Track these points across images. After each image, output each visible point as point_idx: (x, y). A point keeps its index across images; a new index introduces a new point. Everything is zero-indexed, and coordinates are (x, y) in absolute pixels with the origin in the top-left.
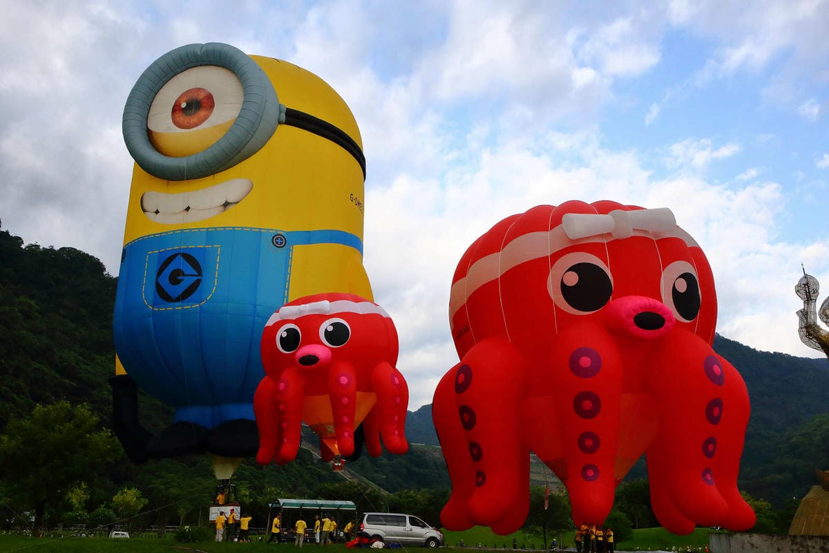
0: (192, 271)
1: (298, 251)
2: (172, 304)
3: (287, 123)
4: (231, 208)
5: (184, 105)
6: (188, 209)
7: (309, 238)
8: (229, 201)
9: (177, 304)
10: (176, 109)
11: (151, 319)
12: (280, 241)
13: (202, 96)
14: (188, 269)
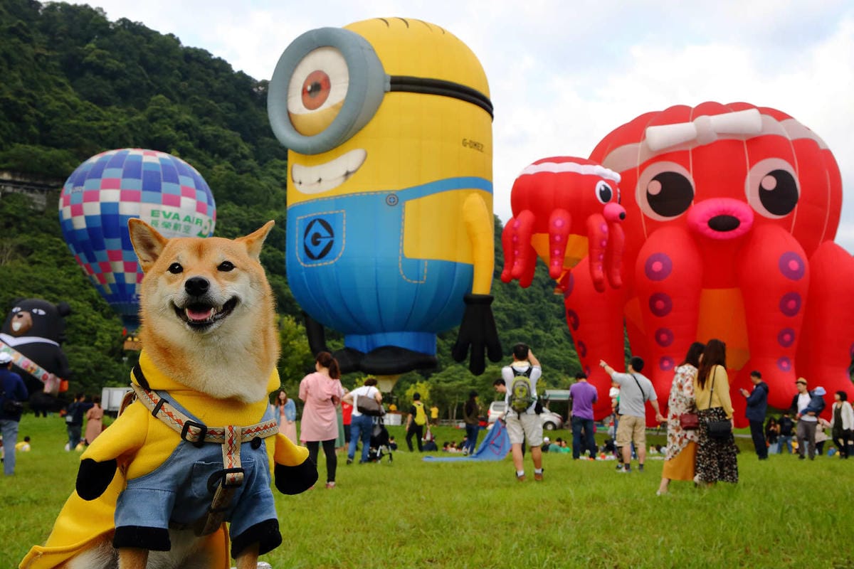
0: (327, 234)
1: (410, 206)
2: (315, 261)
3: (393, 90)
4: (351, 177)
5: (309, 88)
6: (320, 180)
7: (419, 192)
8: (350, 170)
9: (319, 261)
10: (304, 92)
11: (303, 273)
12: (394, 200)
13: (320, 80)
14: (324, 232)
